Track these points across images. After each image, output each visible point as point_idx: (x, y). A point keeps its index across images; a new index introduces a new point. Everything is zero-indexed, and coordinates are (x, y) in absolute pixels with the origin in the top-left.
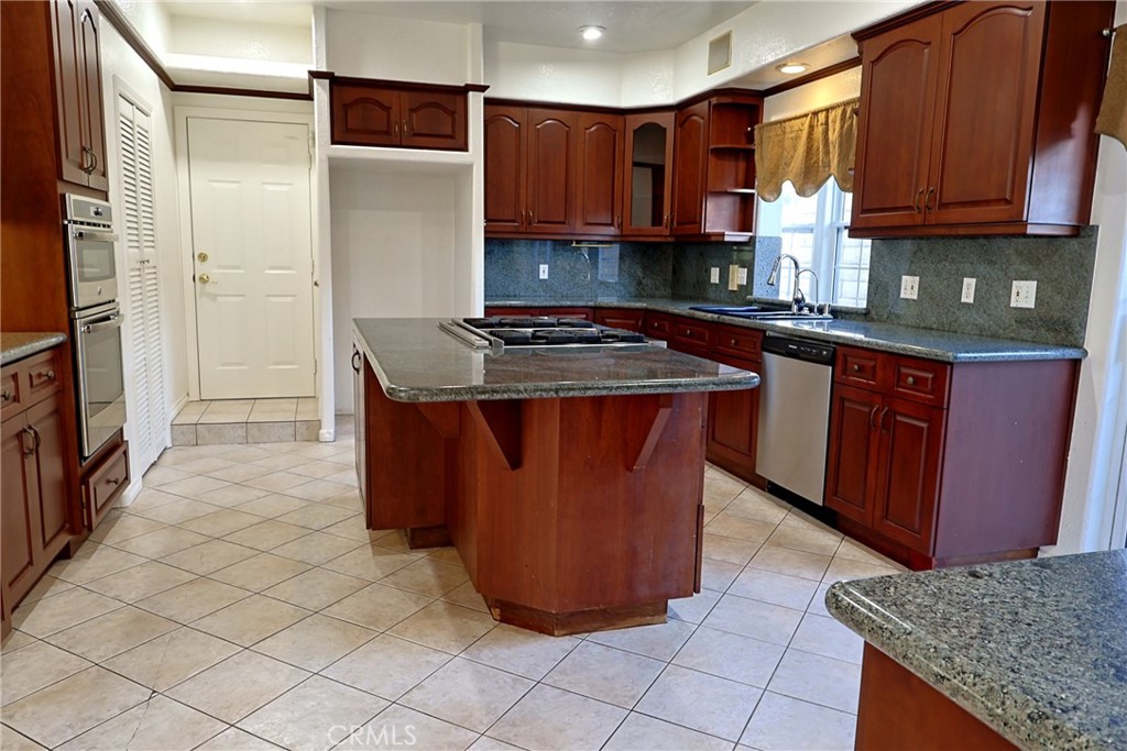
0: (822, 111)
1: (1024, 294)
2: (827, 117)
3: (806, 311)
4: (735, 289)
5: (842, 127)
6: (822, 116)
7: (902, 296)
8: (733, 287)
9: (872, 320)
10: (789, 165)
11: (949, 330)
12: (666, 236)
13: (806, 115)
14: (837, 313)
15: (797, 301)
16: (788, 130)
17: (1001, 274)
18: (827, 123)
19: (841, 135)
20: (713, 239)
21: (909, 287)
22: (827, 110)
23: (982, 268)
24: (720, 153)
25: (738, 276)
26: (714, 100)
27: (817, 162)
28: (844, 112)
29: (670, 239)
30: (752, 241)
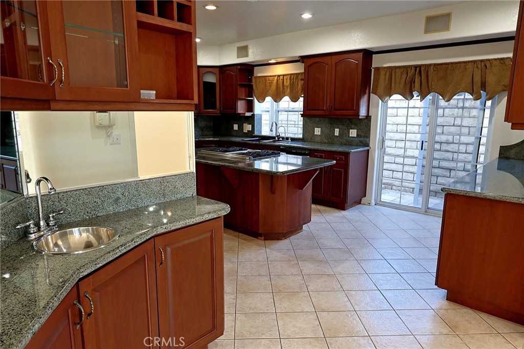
0: (281, 75)
1: (353, 133)
2: (283, 78)
3: (281, 139)
4: (247, 132)
5: (290, 82)
6: (281, 77)
7: (315, 134)
8: (245, 131)
9: (305, 141)
10: (268, 91)
11: (331, 143)
12: (217, 114)
13: (275, 76)
14: (293, 140)
15: (277, 136)
16: (267, 79)
17: (346, 128)
18: (283, 79)
19: (290, 84)
20: (241, 115)
21: (318, 131)
22: (284, 75)
23: (340, 126)
24: (241, 86)
25: (247, 127)
26: (239, 67)
27: (280, 91)
28: (291, 77)
29: (219, 115)
30: (253, 115)
